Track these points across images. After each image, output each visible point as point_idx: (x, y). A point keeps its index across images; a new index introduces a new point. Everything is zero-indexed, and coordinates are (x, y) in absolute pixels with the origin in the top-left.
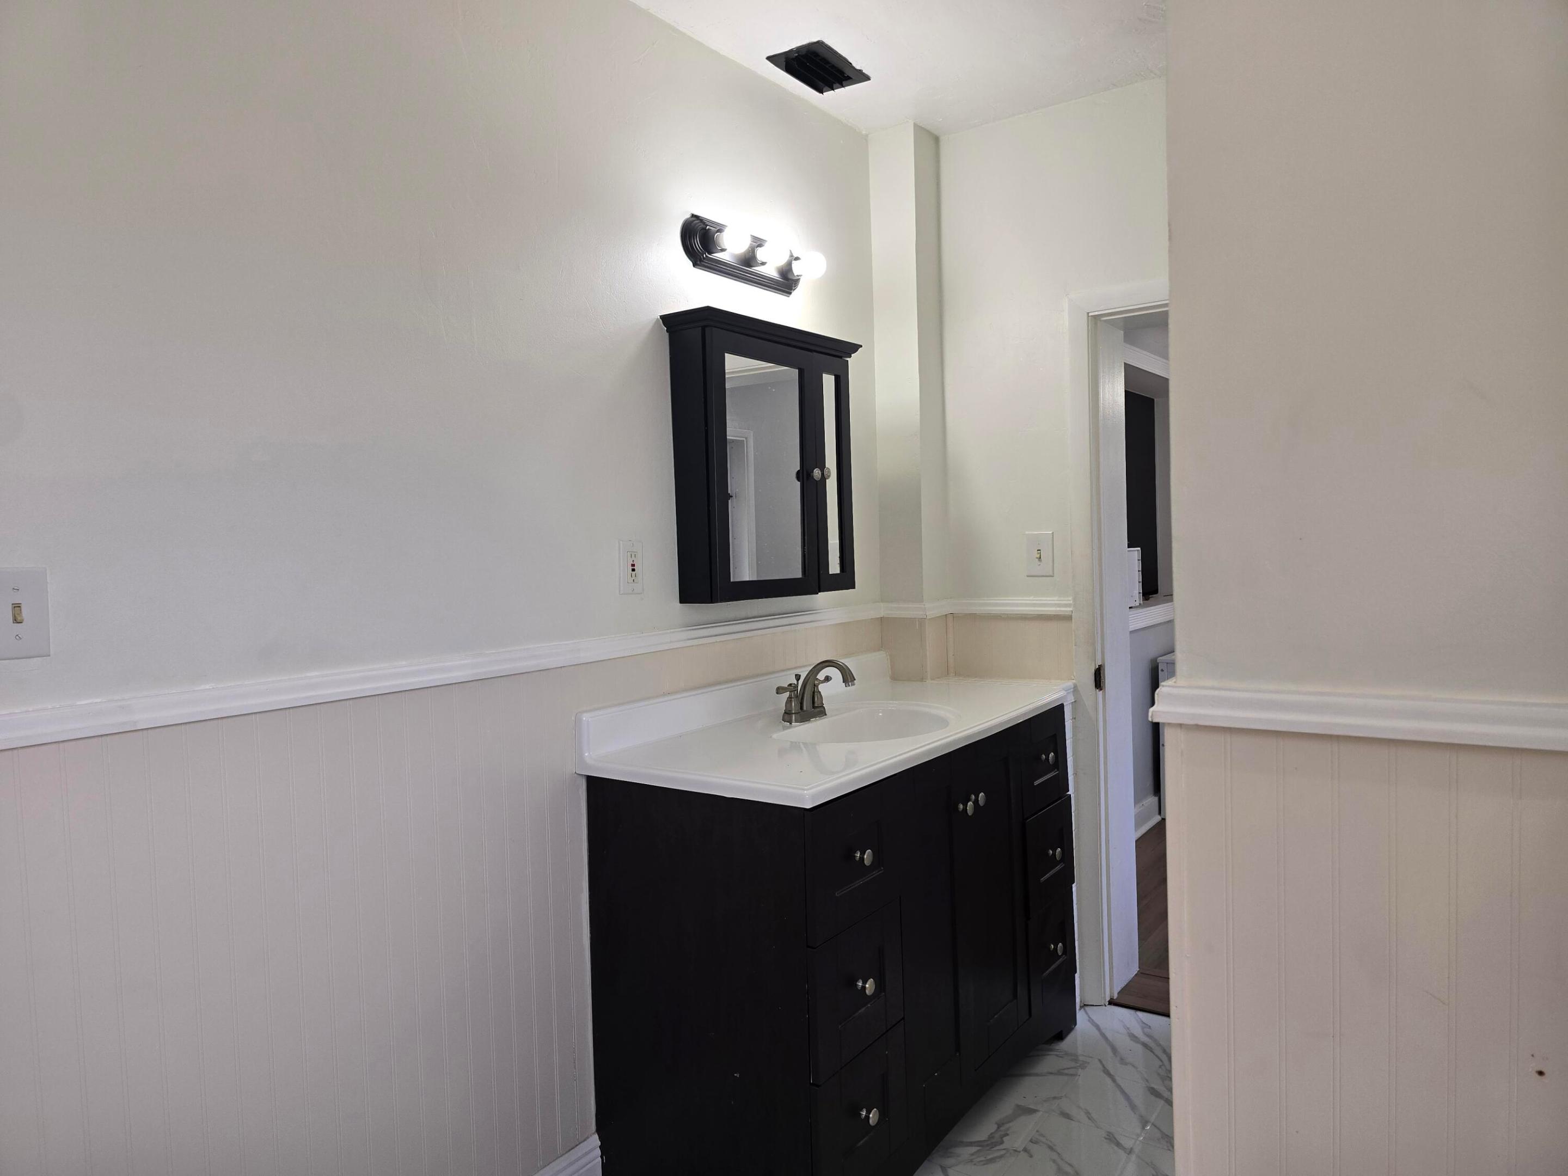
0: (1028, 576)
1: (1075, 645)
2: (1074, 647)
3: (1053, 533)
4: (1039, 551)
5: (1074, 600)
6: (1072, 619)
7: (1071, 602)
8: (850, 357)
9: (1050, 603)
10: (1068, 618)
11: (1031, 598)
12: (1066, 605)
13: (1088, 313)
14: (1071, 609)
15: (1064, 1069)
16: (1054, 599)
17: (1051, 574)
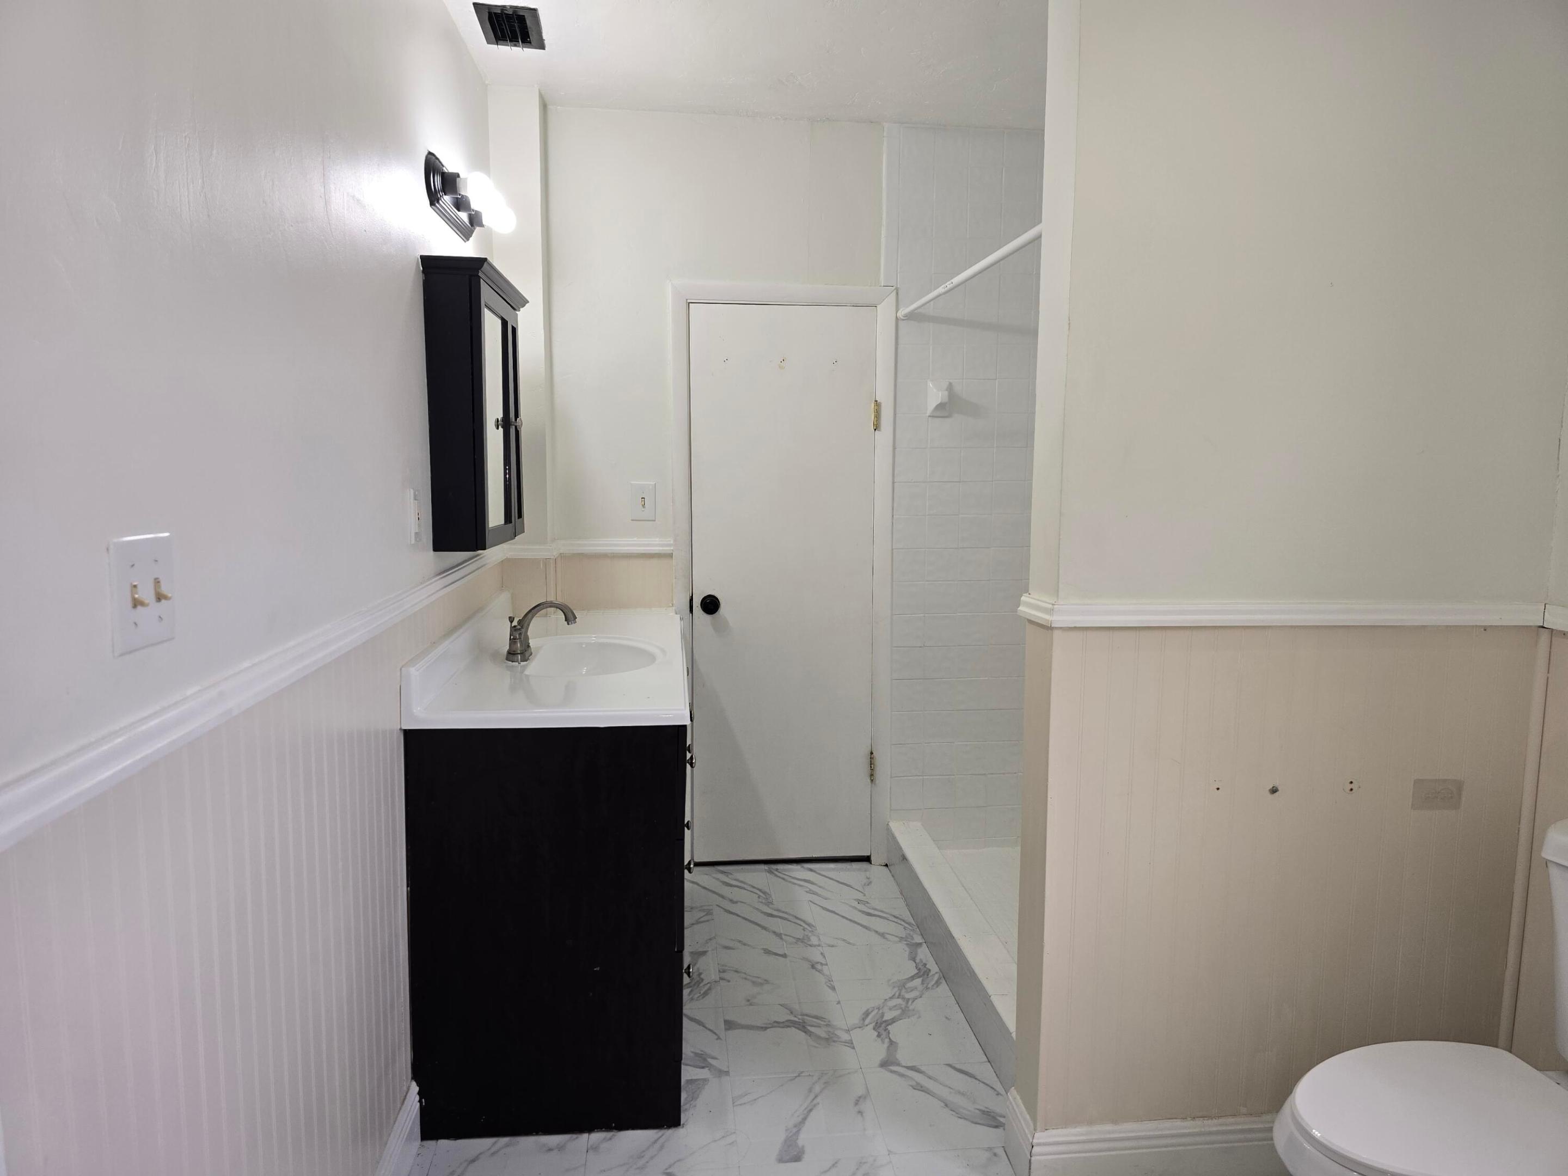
0: (632, 520)
1: (675, 578)
2: (674, 580)
3: (655, 484)
4: (643, 499)
5: (675, 541)
6: (672, 557)
7: (672, 542)
8: (519, 311)
9: (655, 544)
10: (670, 556)
11: (635, 539)
12: (669, 545)
13: (687, 300)
14: (672, 548)
15: (700, 918)
16: (657, 540)
17: (654, 519)
